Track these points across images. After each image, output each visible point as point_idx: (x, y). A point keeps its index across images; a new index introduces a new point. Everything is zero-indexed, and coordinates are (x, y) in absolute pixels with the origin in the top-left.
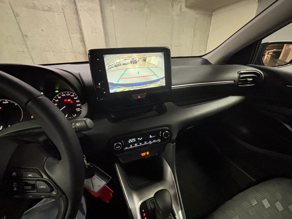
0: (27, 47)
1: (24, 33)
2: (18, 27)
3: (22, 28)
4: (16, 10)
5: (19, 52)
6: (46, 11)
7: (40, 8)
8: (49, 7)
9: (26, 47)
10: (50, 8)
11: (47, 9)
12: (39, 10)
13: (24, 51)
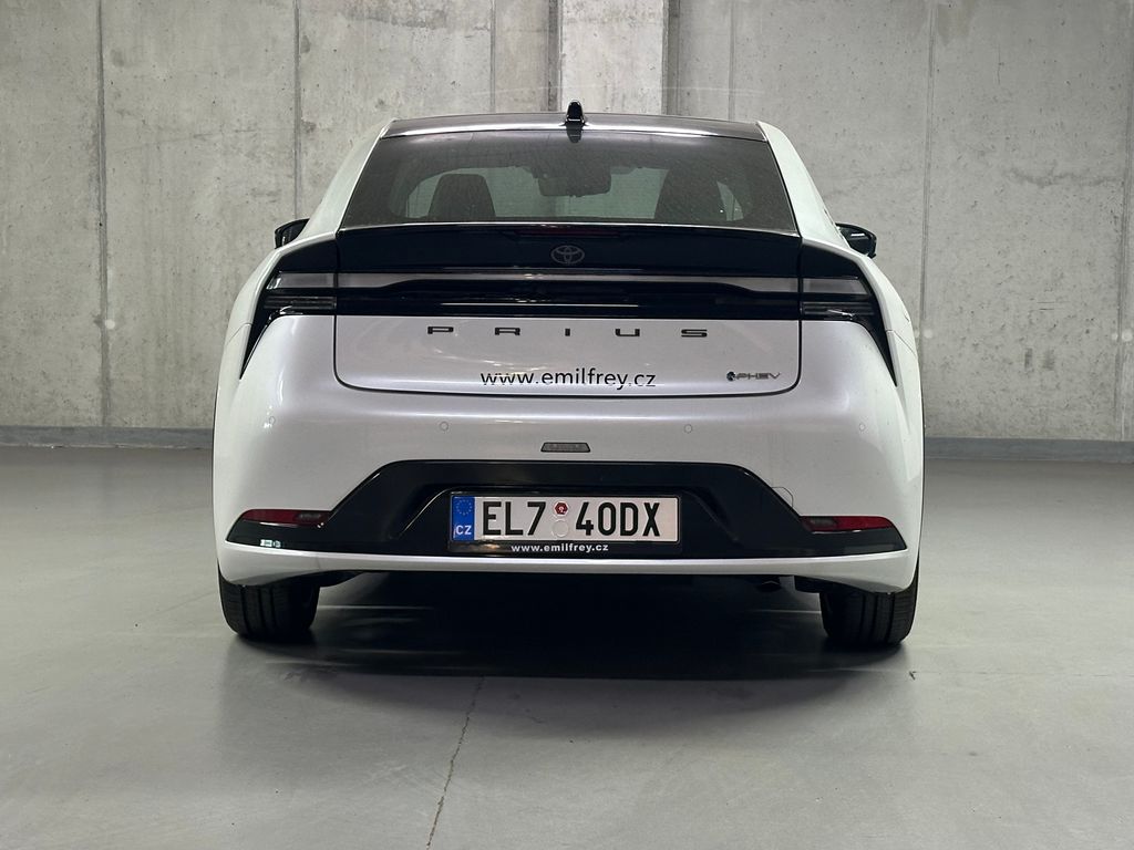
0: (296, 173)
1: (305, 118)
2: (293, 92)
3: (306, 95)
4: (309, 28)
5: (261, 194)
6: (423, 25)
7: (402, 13)
8: (441, 9)
9: (289, 176)
10: (443, 12)
11: (427, 17)
12: (394, 23)
13: (280, 190)
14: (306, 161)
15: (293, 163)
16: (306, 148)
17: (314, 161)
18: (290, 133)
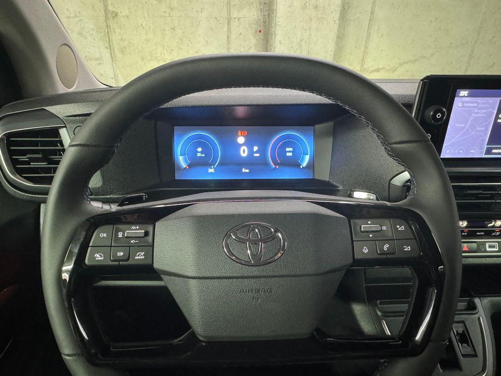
14: (115, 38)
15: (107, 39)
16: (113, 29)
17: (120, 38)
18: (102, 19)
